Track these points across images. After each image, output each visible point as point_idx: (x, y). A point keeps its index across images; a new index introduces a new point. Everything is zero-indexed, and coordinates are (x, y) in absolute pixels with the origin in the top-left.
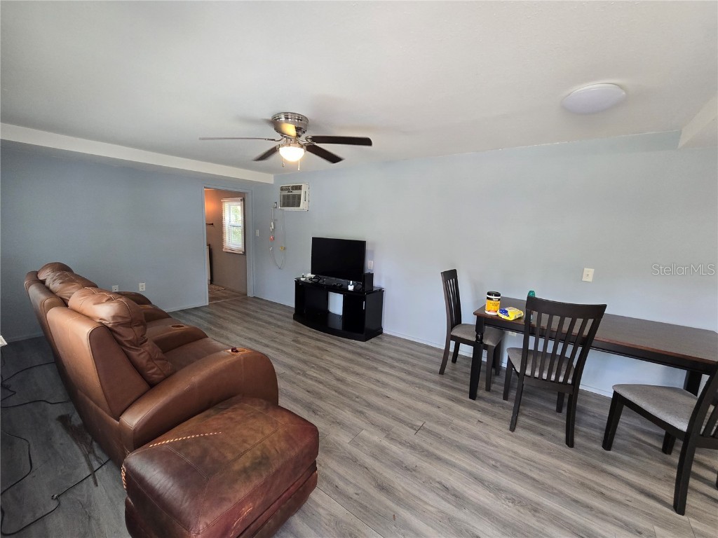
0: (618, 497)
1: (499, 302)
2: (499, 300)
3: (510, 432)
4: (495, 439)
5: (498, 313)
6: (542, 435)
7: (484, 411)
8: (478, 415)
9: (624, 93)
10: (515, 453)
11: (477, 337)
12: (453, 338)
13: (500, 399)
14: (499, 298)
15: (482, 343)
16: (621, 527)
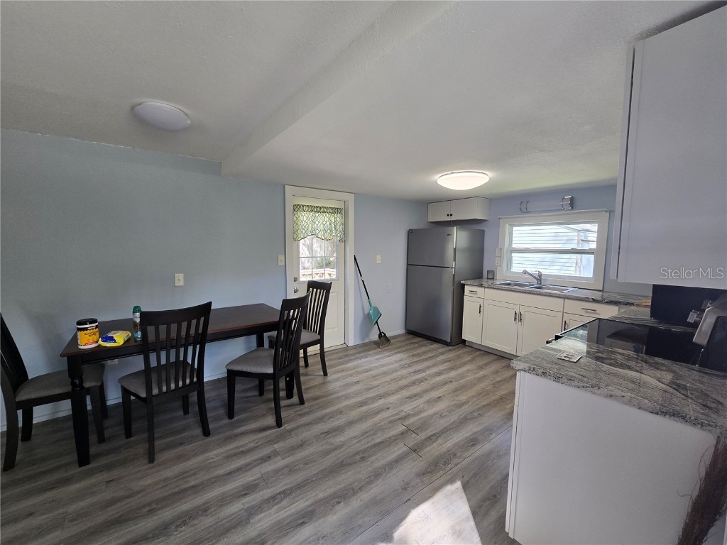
0: (252, 445)
1: (97, 330)
2: (97, 327)
3: (151, 465)
4: (136, 486)
5: (100, 342)
6: (182, 444)
7: (109, 467)
8: (104, 476)
9: (189, 122)
10: (165, 480)
11: (73, 384)
12: (20, 405)
13: (123, 441)
14: (97, 324)
15: (83, 388)
16: (260, 464)
